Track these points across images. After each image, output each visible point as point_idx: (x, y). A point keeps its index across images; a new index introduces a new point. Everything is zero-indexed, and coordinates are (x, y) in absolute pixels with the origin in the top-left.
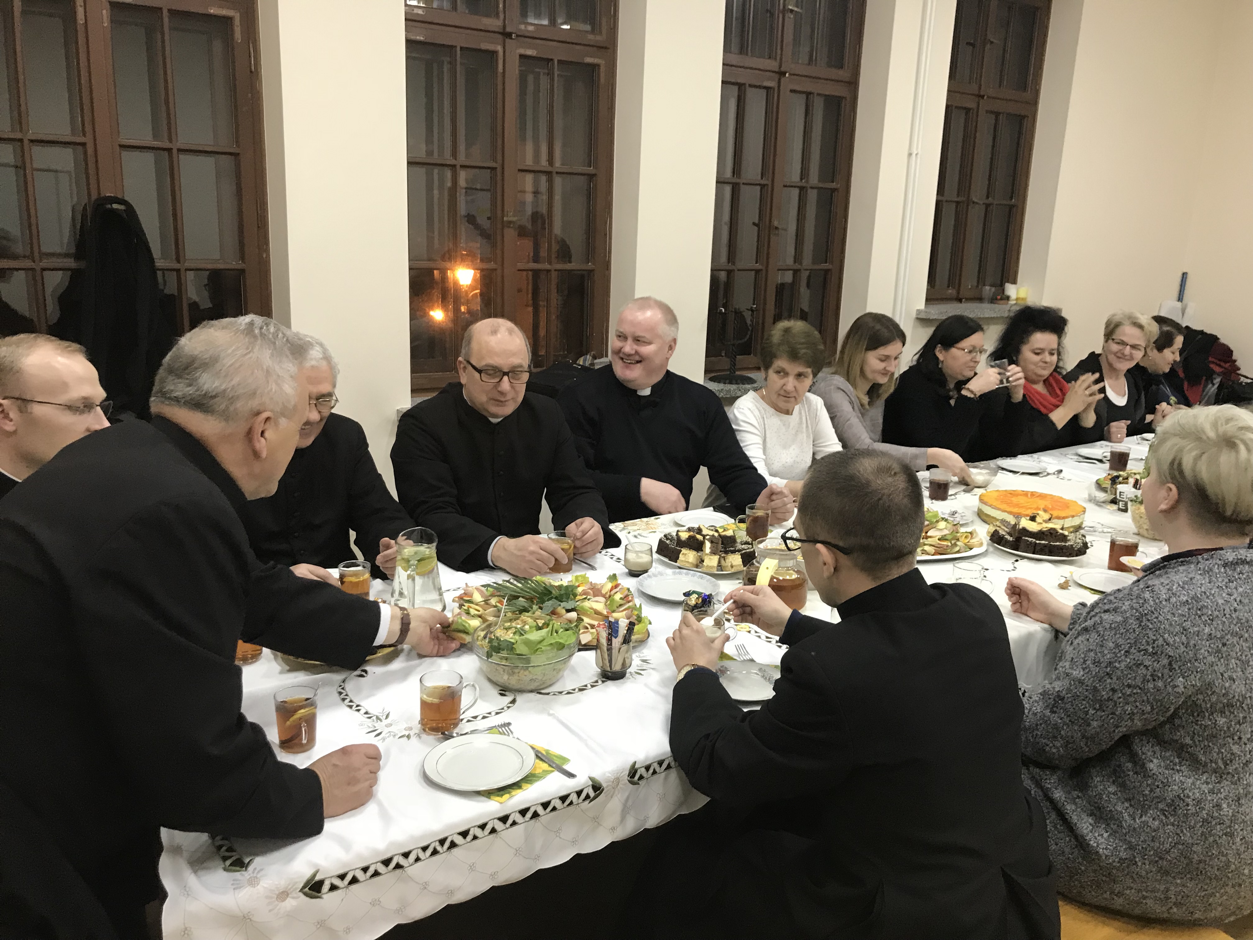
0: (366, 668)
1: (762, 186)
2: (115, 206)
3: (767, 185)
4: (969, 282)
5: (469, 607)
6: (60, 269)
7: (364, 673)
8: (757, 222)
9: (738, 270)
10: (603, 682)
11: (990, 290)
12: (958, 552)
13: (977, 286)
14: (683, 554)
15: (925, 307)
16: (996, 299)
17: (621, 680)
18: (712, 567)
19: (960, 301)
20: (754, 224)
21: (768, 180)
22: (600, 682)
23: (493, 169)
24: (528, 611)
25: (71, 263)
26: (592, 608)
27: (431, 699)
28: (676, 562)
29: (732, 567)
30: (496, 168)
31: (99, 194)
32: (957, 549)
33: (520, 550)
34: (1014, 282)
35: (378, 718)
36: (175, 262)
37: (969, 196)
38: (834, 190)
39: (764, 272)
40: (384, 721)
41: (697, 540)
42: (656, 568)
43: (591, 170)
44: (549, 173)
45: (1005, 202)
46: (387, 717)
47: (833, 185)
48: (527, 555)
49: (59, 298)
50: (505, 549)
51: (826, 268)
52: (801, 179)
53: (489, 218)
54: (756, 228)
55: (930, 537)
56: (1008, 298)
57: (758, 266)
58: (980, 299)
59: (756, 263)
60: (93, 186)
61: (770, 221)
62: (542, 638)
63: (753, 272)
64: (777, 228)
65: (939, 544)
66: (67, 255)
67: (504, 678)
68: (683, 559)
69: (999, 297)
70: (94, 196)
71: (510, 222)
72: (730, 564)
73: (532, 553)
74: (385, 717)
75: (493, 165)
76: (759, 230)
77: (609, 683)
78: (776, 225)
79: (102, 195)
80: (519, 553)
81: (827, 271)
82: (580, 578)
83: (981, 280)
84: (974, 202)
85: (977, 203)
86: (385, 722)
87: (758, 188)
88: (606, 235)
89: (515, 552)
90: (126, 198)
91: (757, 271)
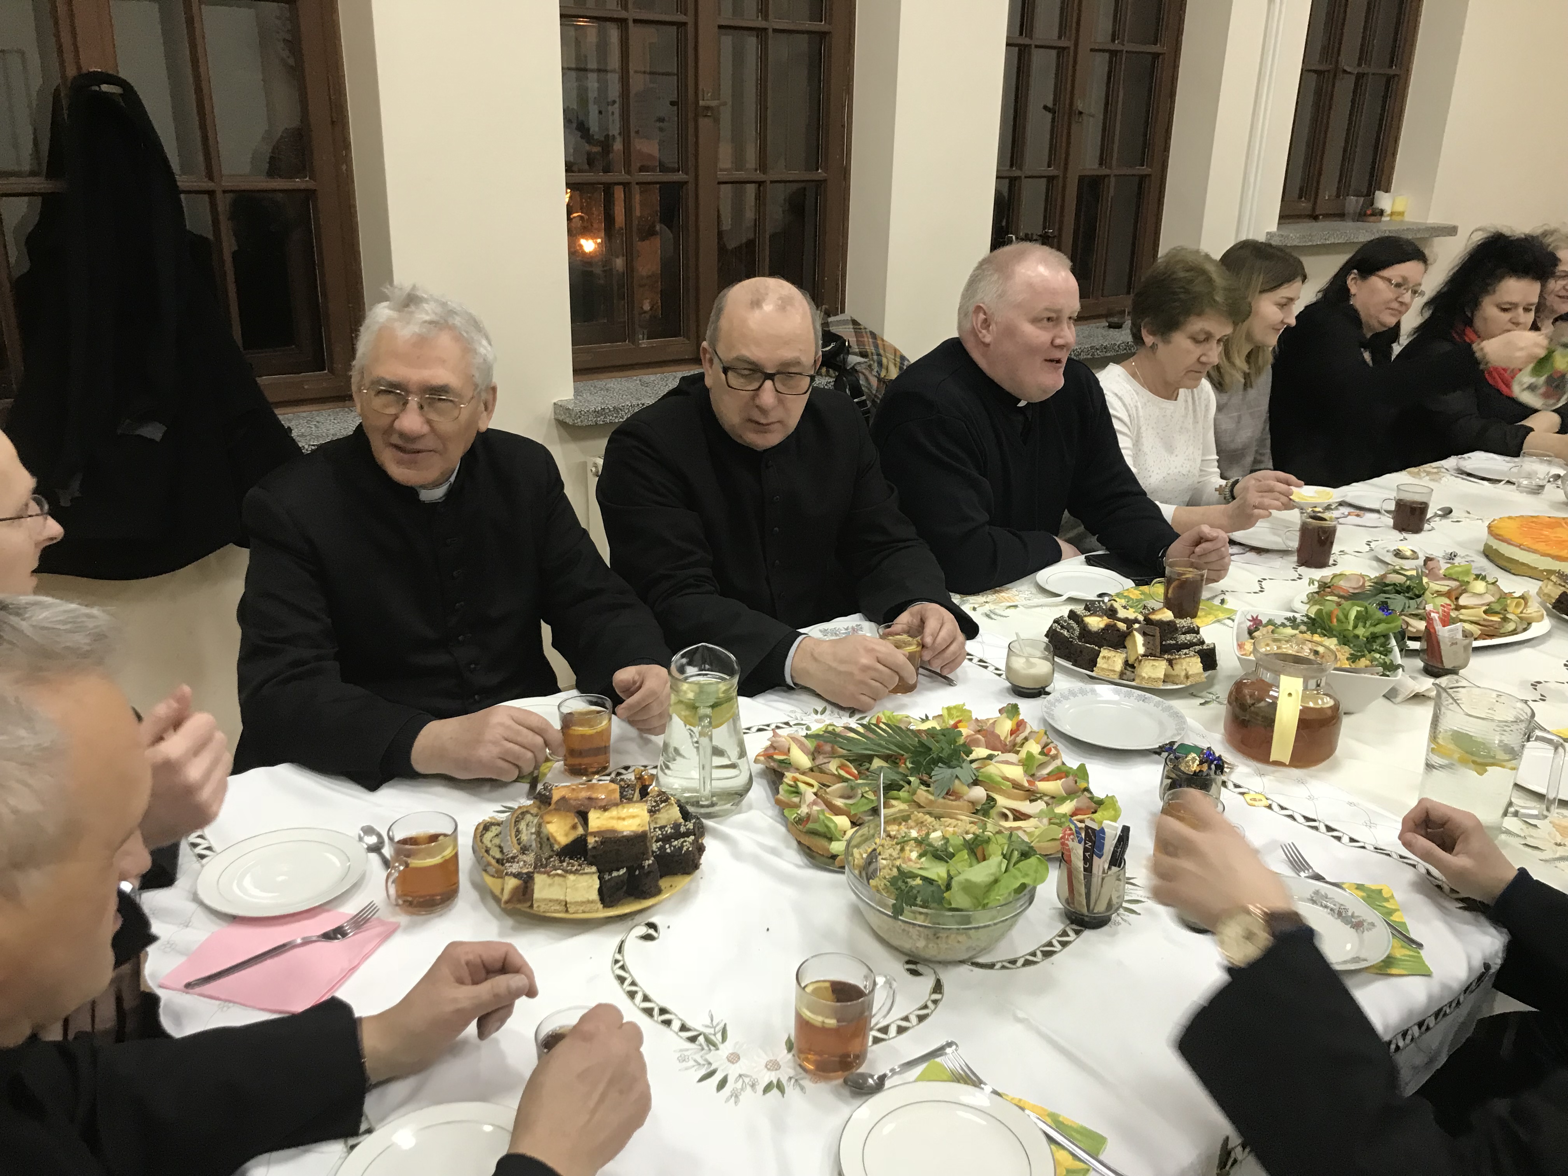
0: (654, 920)
1: (1061, 51)
2: (105, 88)
3: (1068, 48)
4: (1327, 192)
5: (796, 780)
6: (25, 195)
7: (651, 931)
8: (1050, 105)
9: (1026, 177)
10: (1078, 933)
11: (1357, 201)
12: (1514, 632)
13: (1338, 196)
14: (1104, 657)
15: (1278, 228)
16: (1365, 215)
17: (1105, 929)
18: (1156, 680)
19: (1315, 218)
20: (1045, 108)
21: (1069, 40)
22: (1072, 936)
23: (681, 25)
24: (900, 788)
25: (41, 184)
26: (1006, 779)
27: (820, 1019)
28: (1092, 671)
29: (1187, 677)
30: (685, 24)
31: (79, 68)
32: (1511, 626)
33: (842, 662)
34: (1387, 190)
35: (708, 1041)
36: (206, 180)
37: (1337, 62)
38: (1156, 56)
39: (1061, 179)
40: (721, 1046)
41: (1118, 630)
42: (1061, 683)
43: (821, 26)
44: (760, 32)
45: (1381, 71)
46: (724, 1038)
47: (1156, 49)
48: (856, 671)
49: (27, 243)
50: (815, 659)
51: (1142, 173)
52: (1113, 40)
53: (672, 103)
54: (1049, 116)
55: (1465, 607)
56: (1381, 213)
57: (1052, 171)
58: (1341, 216)
59: (1049, 166)
60: (69, 56)
61: (1071, 104)
62: (992, 878)
63: (1044, 180)
64: (1081, 113)
65: (1485, 620)
66: (33, 174)
67: (919, 944)
68: (1105, 666)
69: (1369, 212)
70: (71, 72)
71: (708, 108)
72: (1183, 673)
73: (865, 669)
74: (719, 1036)
75: (681, 18)
76: (1053, 119)
77: (1088, 934)
78: (1080, 109)
79: (84, 71)
80: (843, 668)
81: (1142, 178)
82: (954, 712)
83: (1342, 190)
84: (1345, 71)
85: (1350, 73)
86: (726, 1049)
87: (1054, 53)
88: (843, 126)
89: (834, 665)
90: (122, 75)
91: (1051, 179)
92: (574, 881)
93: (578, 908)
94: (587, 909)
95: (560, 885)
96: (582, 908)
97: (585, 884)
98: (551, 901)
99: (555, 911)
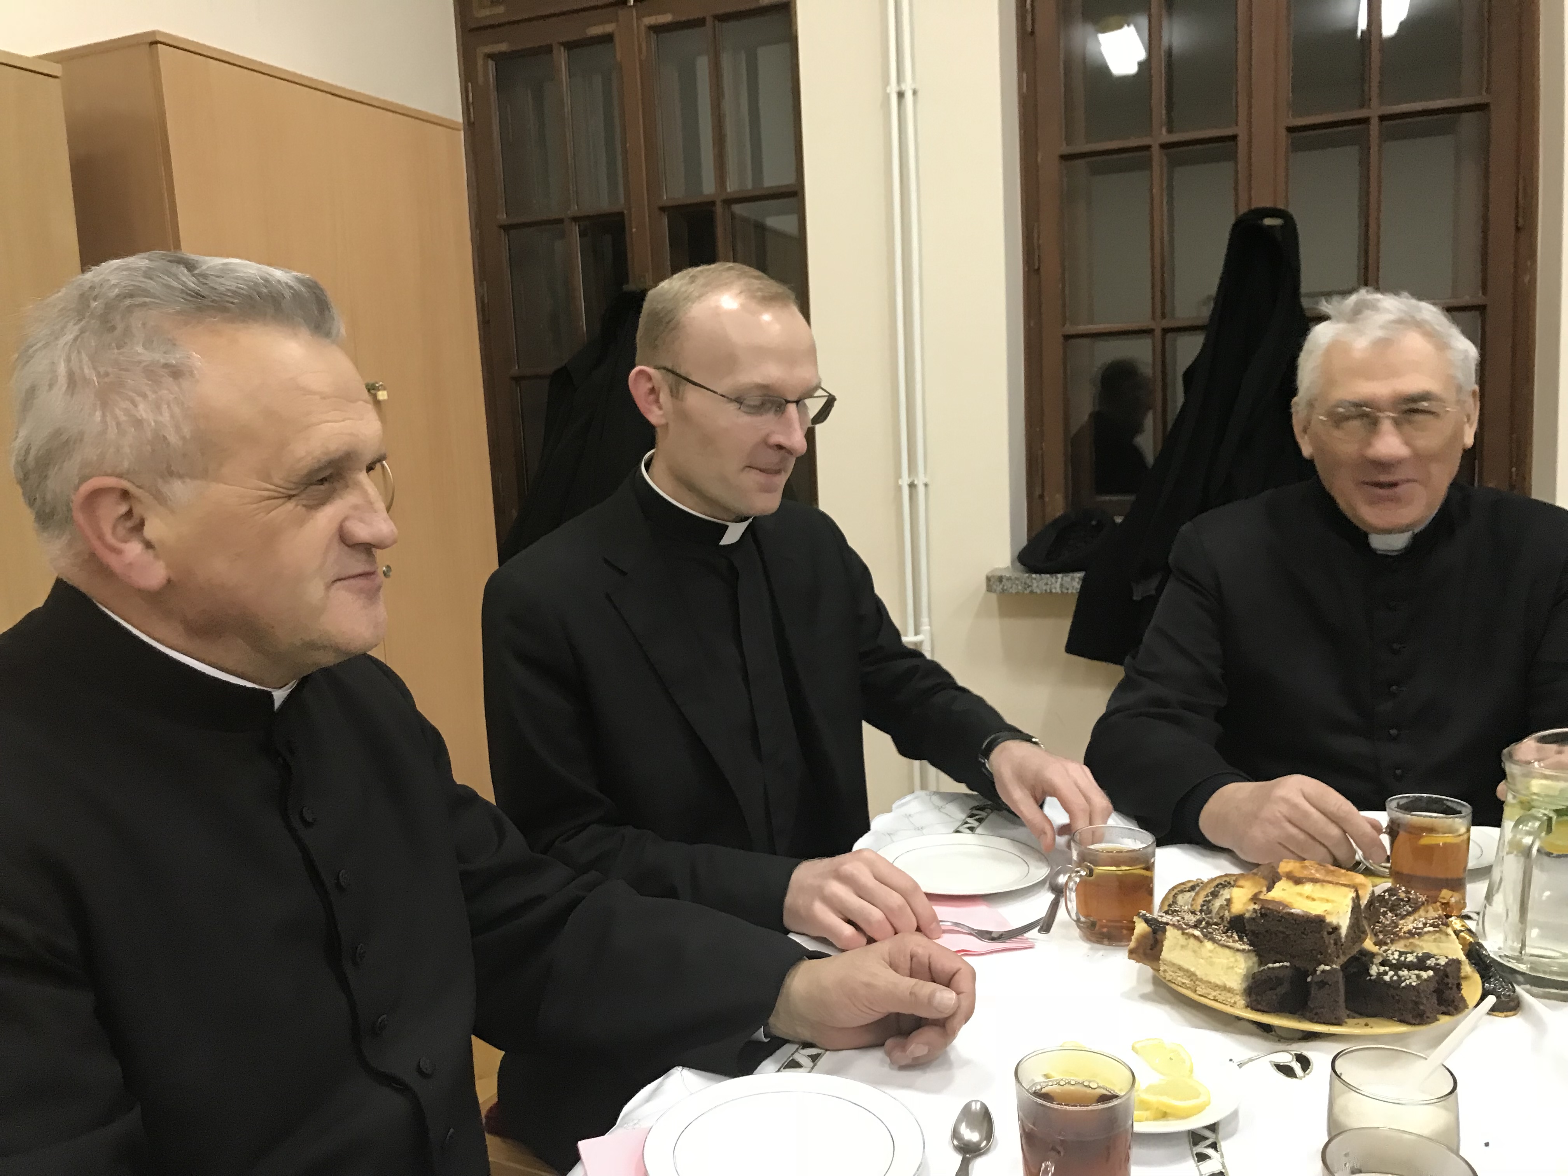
2: (1267, 221)
92: (1211, 951)
93: (1209, 990)
94: (1220, 998)
95: (1194, 952)
96: (1214, 994)
97: (1225, 961)
98: (1180, 968)
99: (1183, 985)
